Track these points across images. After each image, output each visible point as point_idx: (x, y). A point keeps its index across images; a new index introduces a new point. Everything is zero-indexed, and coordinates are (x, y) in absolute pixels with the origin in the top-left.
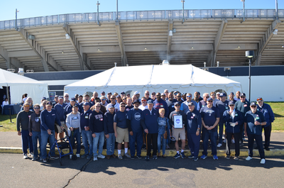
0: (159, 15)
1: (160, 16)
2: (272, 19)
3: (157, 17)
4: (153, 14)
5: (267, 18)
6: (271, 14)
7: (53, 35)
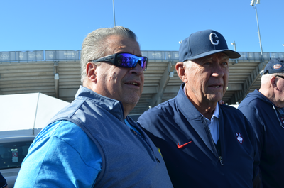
0: (159, 55)
1: (160, 57)
2: (259, 61)
3: (157, 57)
4: (153, 54)
5: (255, 60)
6: (257, 57)
7: (28, 74)
